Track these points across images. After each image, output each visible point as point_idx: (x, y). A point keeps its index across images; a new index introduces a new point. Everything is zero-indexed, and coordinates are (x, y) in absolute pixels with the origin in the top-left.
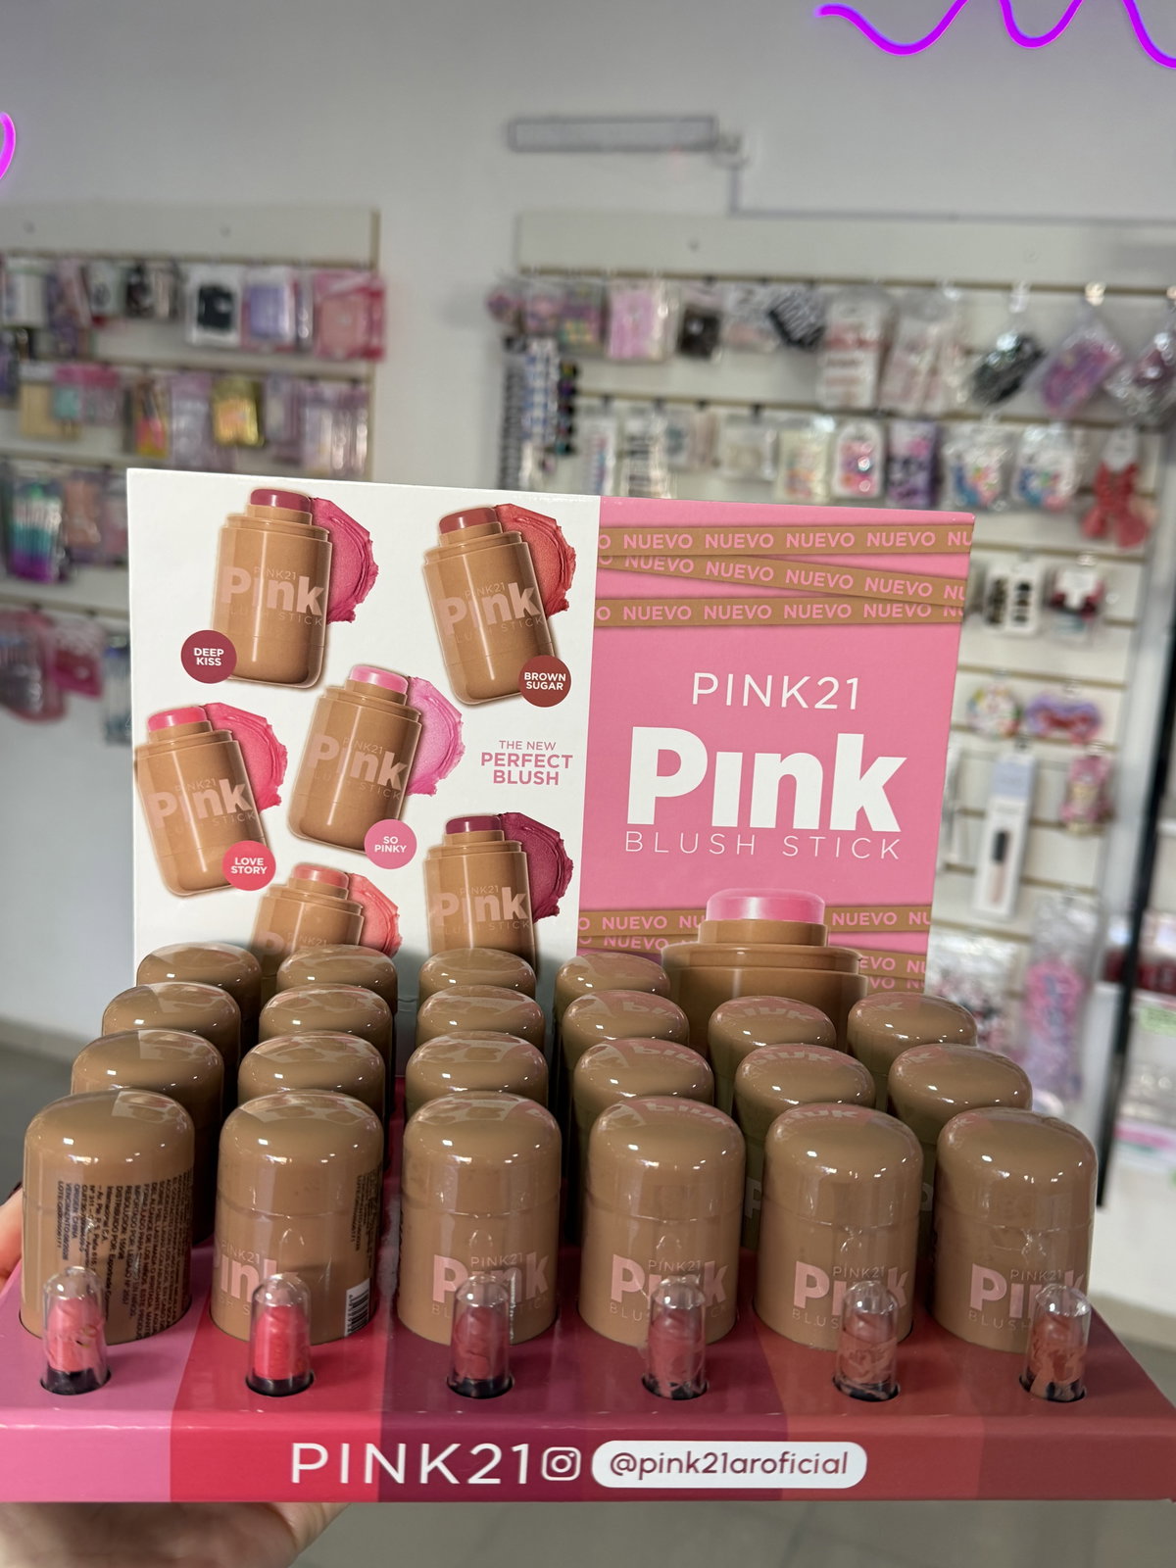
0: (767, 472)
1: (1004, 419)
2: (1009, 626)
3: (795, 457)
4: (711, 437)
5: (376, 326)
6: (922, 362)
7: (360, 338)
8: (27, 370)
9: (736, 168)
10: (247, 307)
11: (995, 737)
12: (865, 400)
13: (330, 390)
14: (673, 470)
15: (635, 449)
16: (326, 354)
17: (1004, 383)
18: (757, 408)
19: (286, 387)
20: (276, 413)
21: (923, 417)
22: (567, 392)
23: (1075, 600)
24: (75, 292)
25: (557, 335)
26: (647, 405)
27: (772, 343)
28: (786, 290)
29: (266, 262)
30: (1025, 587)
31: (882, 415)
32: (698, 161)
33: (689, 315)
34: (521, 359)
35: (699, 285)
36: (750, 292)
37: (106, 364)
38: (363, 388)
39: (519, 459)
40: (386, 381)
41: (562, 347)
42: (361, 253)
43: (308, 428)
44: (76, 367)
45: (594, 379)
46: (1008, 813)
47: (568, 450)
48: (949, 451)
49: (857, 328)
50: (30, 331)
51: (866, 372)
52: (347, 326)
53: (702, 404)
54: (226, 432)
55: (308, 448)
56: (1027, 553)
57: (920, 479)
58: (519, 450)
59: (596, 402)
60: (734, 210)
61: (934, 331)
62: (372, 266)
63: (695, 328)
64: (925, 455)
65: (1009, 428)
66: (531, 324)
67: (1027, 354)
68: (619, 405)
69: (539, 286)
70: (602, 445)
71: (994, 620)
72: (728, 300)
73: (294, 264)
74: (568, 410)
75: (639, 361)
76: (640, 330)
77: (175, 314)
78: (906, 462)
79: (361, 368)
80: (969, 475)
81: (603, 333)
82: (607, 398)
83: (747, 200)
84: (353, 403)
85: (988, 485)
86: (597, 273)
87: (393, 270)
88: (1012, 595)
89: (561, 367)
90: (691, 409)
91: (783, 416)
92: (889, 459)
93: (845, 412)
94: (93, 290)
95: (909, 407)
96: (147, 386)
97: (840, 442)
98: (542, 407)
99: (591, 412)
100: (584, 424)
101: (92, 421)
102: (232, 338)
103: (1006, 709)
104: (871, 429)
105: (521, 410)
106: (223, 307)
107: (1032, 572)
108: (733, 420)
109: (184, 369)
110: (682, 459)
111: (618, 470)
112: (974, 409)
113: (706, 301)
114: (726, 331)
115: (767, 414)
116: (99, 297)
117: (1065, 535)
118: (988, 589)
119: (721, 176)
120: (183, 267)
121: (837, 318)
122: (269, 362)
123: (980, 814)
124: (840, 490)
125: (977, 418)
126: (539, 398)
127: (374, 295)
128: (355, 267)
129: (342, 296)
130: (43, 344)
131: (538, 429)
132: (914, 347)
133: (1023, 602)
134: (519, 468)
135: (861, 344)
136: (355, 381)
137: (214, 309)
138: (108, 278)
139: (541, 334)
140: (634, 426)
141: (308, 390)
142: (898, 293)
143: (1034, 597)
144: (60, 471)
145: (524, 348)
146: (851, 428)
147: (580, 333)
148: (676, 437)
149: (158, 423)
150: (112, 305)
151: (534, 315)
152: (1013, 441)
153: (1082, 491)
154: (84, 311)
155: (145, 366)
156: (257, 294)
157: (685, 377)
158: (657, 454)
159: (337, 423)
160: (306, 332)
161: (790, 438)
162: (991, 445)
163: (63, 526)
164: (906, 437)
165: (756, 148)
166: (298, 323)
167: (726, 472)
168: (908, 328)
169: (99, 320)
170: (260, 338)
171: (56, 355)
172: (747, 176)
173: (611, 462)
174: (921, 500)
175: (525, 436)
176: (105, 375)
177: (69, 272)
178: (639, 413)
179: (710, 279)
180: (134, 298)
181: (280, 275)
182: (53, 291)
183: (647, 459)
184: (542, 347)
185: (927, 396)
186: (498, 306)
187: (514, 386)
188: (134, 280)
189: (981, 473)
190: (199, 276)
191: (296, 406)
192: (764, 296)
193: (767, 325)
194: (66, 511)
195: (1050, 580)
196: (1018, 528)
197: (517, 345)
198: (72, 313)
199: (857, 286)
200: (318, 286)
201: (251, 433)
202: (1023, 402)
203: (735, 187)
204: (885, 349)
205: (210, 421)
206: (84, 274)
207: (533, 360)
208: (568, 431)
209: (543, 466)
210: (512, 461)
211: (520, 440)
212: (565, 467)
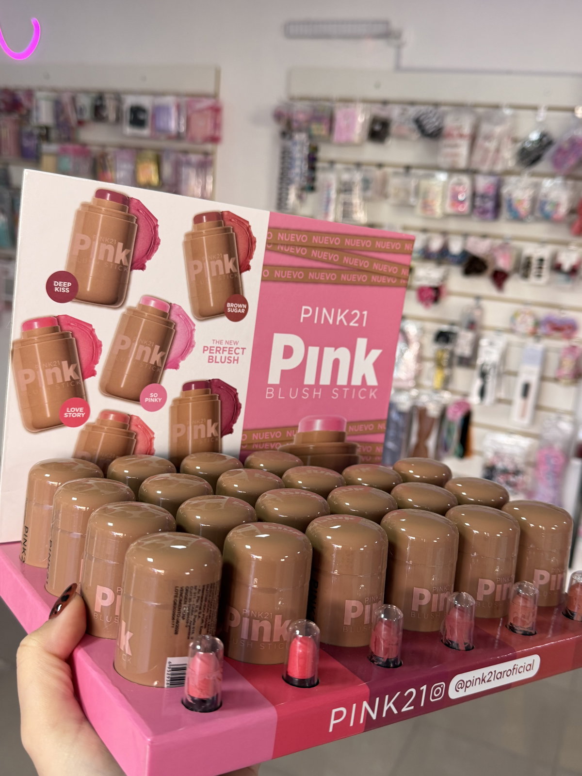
0: (412, 200)
1: (533, 175)
2: (533, 279)
3: (426, 193)
4: (384, 182)
5: (217, 125)
6: (492, 145)
7: (209, 131)
8: (46, 148)
9: (399, 47)
10: (154, 117)
11: (524, 335)
12: (462, 163)
13: (194, 158)
14: (366, 200)
15: (346, 188)
16: (193, 140)
17: (532, 157)
18: (408, 168)
19: (173, 157)
20: (167, 170)
21: (491, 173)
22: (312, 160)
23: (567, 266)
24: (69, 110)
25: (308, 131)
26: (352, 167)
27: (416, 135)
28: (423, 109)
29: (163, 94)
30: (541, 260)
31: (471, 172)
32: (381, 44)
33: (375, 121)
34: (289, 143)
35: (379, 106)
36: (405, 110)
37: (84, 145)
38: (210, 158)
39: (287, 194)
40: (222, 154)
41: (311, 137)
42: (210, 88)
43: (184, 177)
44: (70, 146)
45: (326, 153)
46: (530, 373)
47: (312, 189)
48: (505, 191)
49: (459, 128)
50: (47, 128)
51: (463, 149)
52: (203, 127)
53: (380, 166)
54: (142, 179)
55: (183, 187)
56: (543, 243)
57: (490, 205)
58: (287, 189)
59: (326, 165)
60: (398, 68)
61: (498, 130)
62: (215, 96)
63: (377, 128)
64: (492, 192)
65: (535, 180)
66: (295, 125)
67: (545, 142)
68: (339, 166)
69: (299, 106)
70: (329, 187)
71: (526, 276)
72: (394, 113)
73: (177, 94)
74: (312, 168)
75: (348, 144)
76: (350, 127)
77: (118, 120)
78: (483, 196)
79: (209, 147)
80: (515, 203)
81: (331, 129)
82: (332, 163)
83: (405, 62)
84: (205, 165)
85: (524, 207)
86: (328, 100)
87: (226, 98)
88: (535, 264)
89: (310, 146)
90: (374, 169)
91: (421, 172)
92: (474, 195)
93: (453, 170)
94: (78, 108)
95: (485, 168)
96: (104, 156)
97: (450, 186)
98: (299, 167)
99: (324, 169)
100: (321, 176)
101: (77, 173)
102: (146, 132)
103: (530, 322)
104: (465, 180)
105: (289, 169)
106: (141, 117)
107: (545, 252)
108: (396, 174)
109: (122, 147)
110: (369, 194)
111: (337, 199)
112: (518, 169)
113: (383, 113)
114: (393, 129)
115: (413, 171)
116: (81, 111)
117: (562, 233)
118: (523, 261)
119: (391, 52)
120: (123, 96)
121: (449, 122)
122: (163, 144)
123: (515, 374)
124: (449, 210)
125: (519, 174)
126: (298, 163)
127: (216, 110)
128: (206, 96)
129: (201, 111)
130: (53, 134)
131: (297, 179)
132: (488, 138)
133: (540, 268)
134: (287, 199)
135: (461, 136)
136: (206, 154)
137: (137, 117)
138: (85, 102)
139: (300, 130)
140: (346, 177)
141: (183, 158)
142: (480, 111)
143: (546, 265)
145: (291, 138)
146: (455, 178)
147: (319, 130)
148: (366, 183)
149: (109, 174)
150: (87, 115)
151: (297, 121)
152: (537, 186)
153: (572, 211)
154: (73, 118)
155: (103, 146)
156: (159, 110)
157: (372, 152)
158: (357, 191)
159: (197, 175)
160: (183, 129)
161: (424, 184)
162: (526, 188)
164: (483, 183)
165: (410, 37)
166: (179, 124)
167: (391, 201)
168: (485, 128)
169: (81, 123)
170: (160, 132)
171: (60, 140)
172: (406, 51)
173: (333, 195)
174: (489, 215)
175: (290, 182)
176: (83, 150)
177: (66, 98)
178: (348, 170)
179: (385, 103)
180: (98, 112)
181: (170, 101)
182: (58, 108)
183: (351, 194)
184: (300, 137)
185: (494, 162)
186: (278, 116)
187: (286, 157)
188: (98, 103)
189: (521, 202)
190: (130, 101)
191: (177, 167)
192: (412, 111)
193: (413, 126)
195: (554, 256)
196: (539, 230)
197: (288, 136)
198: (67, 121)
199: (460, 107)
200: (189, 106)
201: (155, 180)
202: (543, 166)
203: (398, 56)
204: (473, 139)
205: (134, 174)
206: (74, 100)
207: (295, 144)
208: (312, 179)
209: (300, 197)
210: (284, 195)
211: (288, 184)
212: (311, 198)
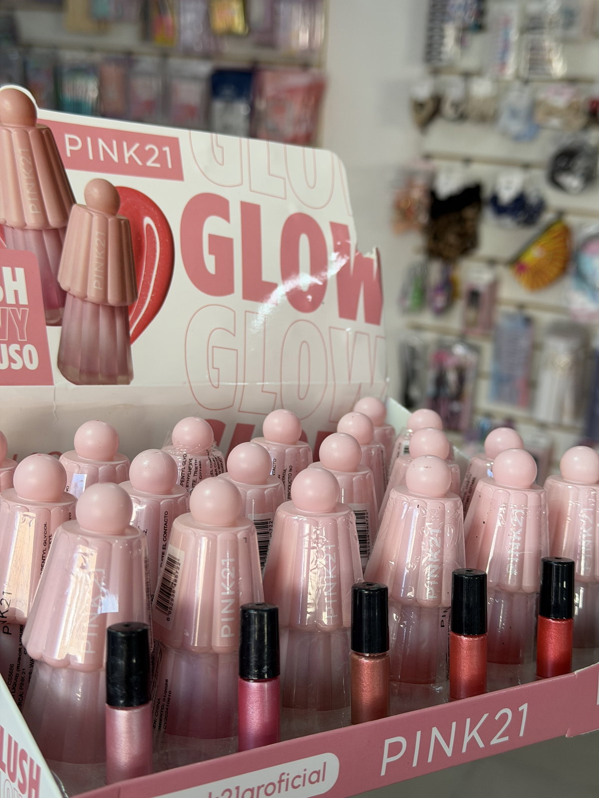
15: (534, 25)
20: (258, 8)
39: (442, 37)
43: (282, 19)
47: (479, 27)
54: (220, 23)
55: (281, 35)
58: (442, 30)
70: (507, 23)
100: (494, 8)
101: (120, 19)
110: (575, 32)
111: (519, 42)
131: (459, 13)
134: (441, 44)
144: (97, 57)
148: (569, 16)
149: (169, 18)
159: (304, 15)
163: (100, 97)
175: (446, 19)
183: (540, 33)
194: (101, 88)
201: (238, 24)
205: (208, 17)
208: (481, 13)
209: (461, 41)
210: (437, 38)
211: (443, 21)
212: (477, 42)
